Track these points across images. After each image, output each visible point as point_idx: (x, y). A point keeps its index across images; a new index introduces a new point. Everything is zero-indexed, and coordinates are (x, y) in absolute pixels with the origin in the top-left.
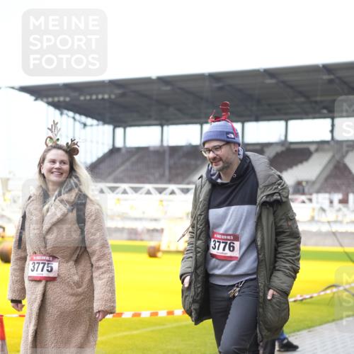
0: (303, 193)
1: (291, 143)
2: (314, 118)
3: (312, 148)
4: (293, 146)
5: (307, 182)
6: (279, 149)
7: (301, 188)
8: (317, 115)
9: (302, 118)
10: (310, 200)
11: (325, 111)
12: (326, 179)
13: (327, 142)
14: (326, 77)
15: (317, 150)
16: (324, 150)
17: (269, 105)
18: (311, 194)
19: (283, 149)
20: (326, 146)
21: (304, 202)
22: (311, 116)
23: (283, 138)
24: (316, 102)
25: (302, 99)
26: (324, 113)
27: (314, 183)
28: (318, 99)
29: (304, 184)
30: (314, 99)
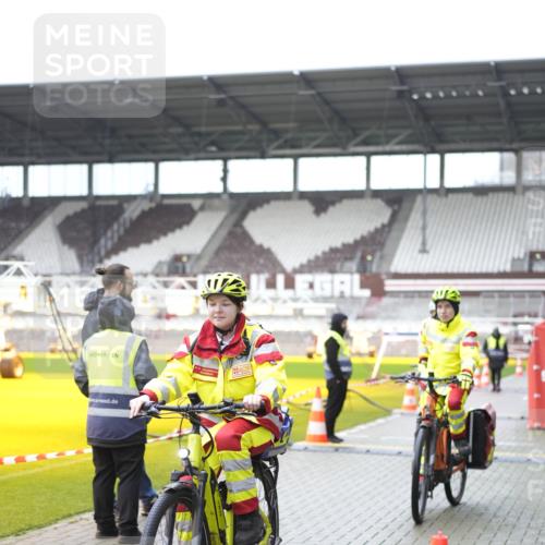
0: (184, 273)
1: (165, 196)
2: (197, 159)
3: (196, 204)
4: (166, 202)
5: (189, 256)
6: (146, 206)
7: (180, 265)
8: (202, 155)
9: (179, 159)
10: (194, 285)
11: (214, 149)
12: (217, 253)
13: (217, 196)
14: (213, 96)
15: (202, 208)
16: (212, 208)
17: (130, 137)
18: (195, 276)
19: (153, 205)
20: (216, 202)
21: (183, 288)
22: (192, 156)
23: (151, 188)
24: (199, 134)
25: (180, 130)
26: (212, 152)
27: (199, 257)
28: (203, 129)
29: (185, 259)
30: (196, 129)
